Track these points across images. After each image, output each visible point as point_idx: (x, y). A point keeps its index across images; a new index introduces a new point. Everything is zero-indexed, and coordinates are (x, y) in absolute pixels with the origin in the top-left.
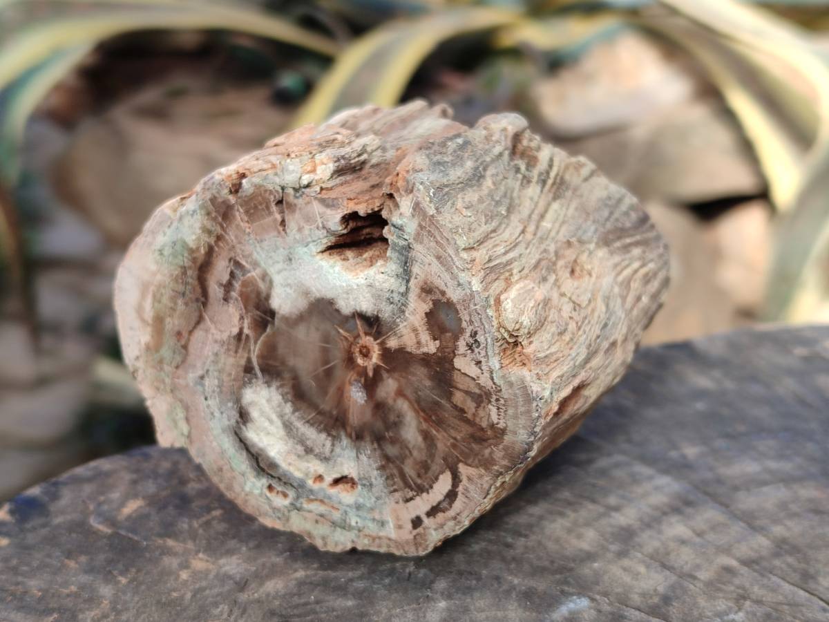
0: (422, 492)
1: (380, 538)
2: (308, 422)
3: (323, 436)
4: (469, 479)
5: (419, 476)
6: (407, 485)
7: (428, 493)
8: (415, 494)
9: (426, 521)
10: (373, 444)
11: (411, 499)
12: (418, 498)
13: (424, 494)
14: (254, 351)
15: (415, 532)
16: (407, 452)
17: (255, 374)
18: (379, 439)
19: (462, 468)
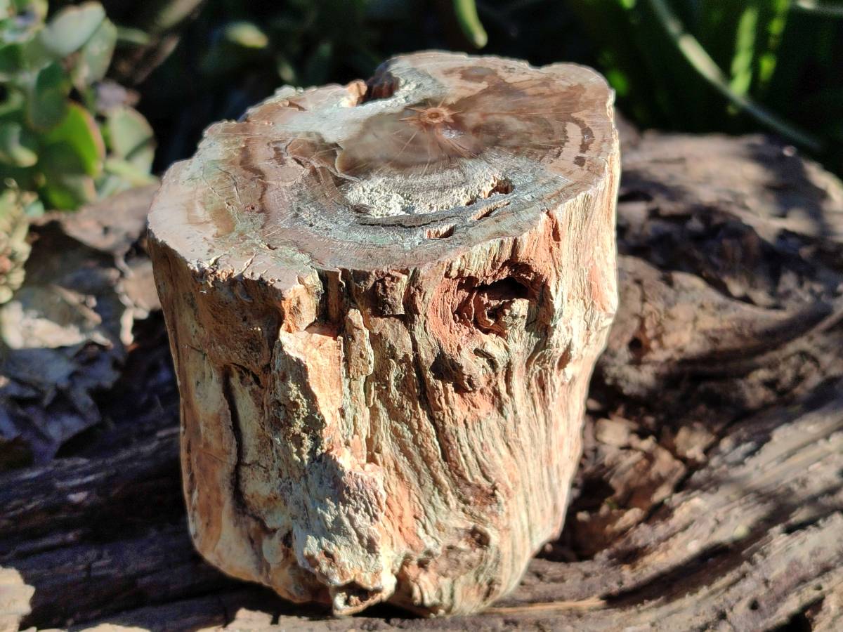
0: (563, 144)
1: (562, 190)
2: (426, 174)
3: (448, 172)
4: (588, 116)
5: (550, 138)
6: (546, 149)
7: (568, 141)
8: (559, 148)
9: (584, 155)
10: (495, 149)
11: (559, 153)
12: (564, 149)
13: (566, 144)
14: (336, 171)
15: (585, 167)
16: (526, 135)
17: (349, 181)
18: (496, 143)
19: (575, 115)
